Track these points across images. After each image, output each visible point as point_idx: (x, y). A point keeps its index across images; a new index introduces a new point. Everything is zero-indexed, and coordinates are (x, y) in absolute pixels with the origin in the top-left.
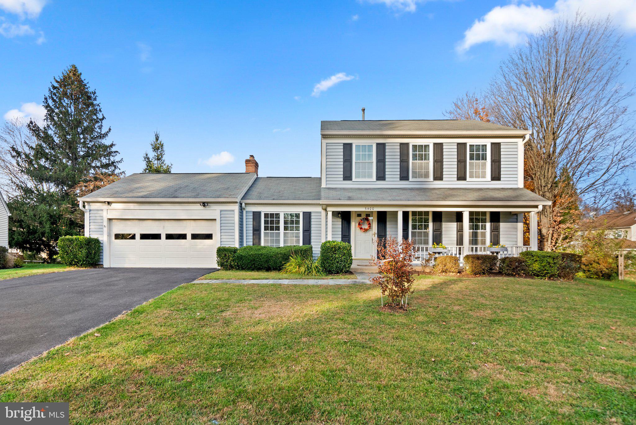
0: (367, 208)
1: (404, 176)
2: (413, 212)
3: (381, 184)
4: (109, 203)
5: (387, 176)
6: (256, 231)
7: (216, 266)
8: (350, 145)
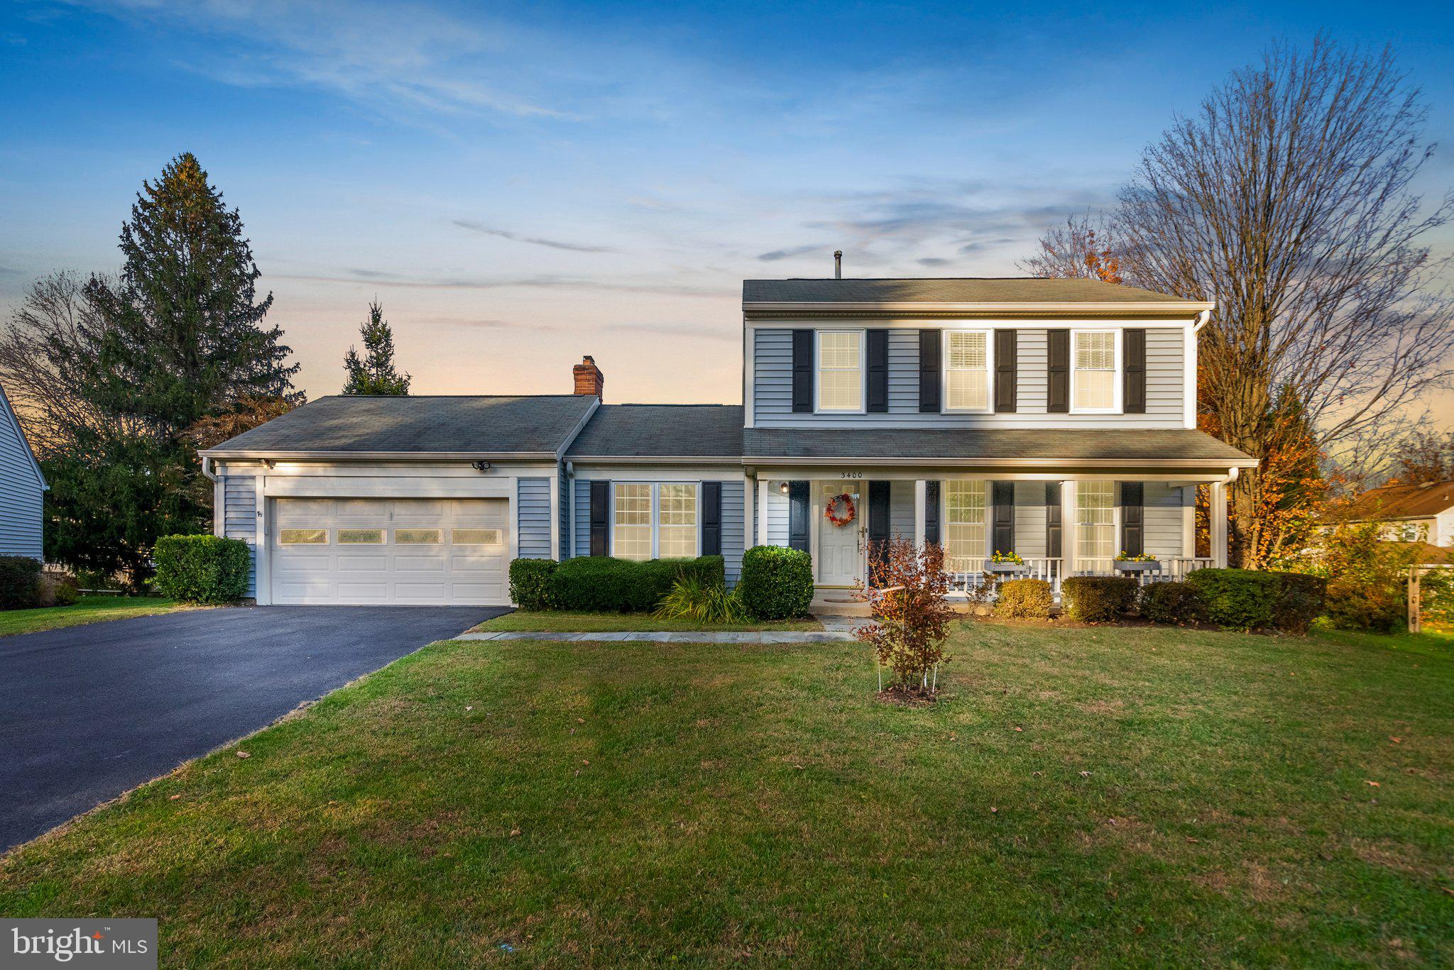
0: (846, 474)
1: (929, 403)
3: (878, 421)
4: (269, 462)
5: (891, 403)
6: (599, 523)
7: (508, 602)
8: (809, 334)
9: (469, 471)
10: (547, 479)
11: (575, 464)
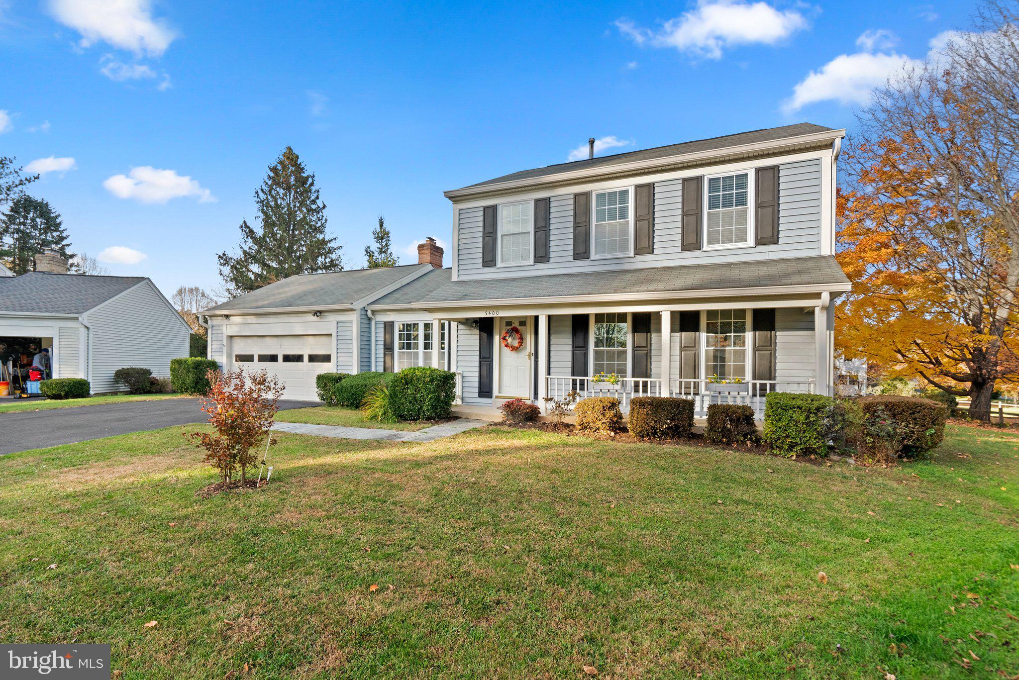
0: (488, 313)
1: (581, 252)
2: (597, 315)
3: (543, 269)
4: (227, 316)
5: (552, 255)
6: (388, 348)
7: (317, 399)
8: (494, 208)
9: (311, 318)
10: (351, 322)
11: (373, 312)
